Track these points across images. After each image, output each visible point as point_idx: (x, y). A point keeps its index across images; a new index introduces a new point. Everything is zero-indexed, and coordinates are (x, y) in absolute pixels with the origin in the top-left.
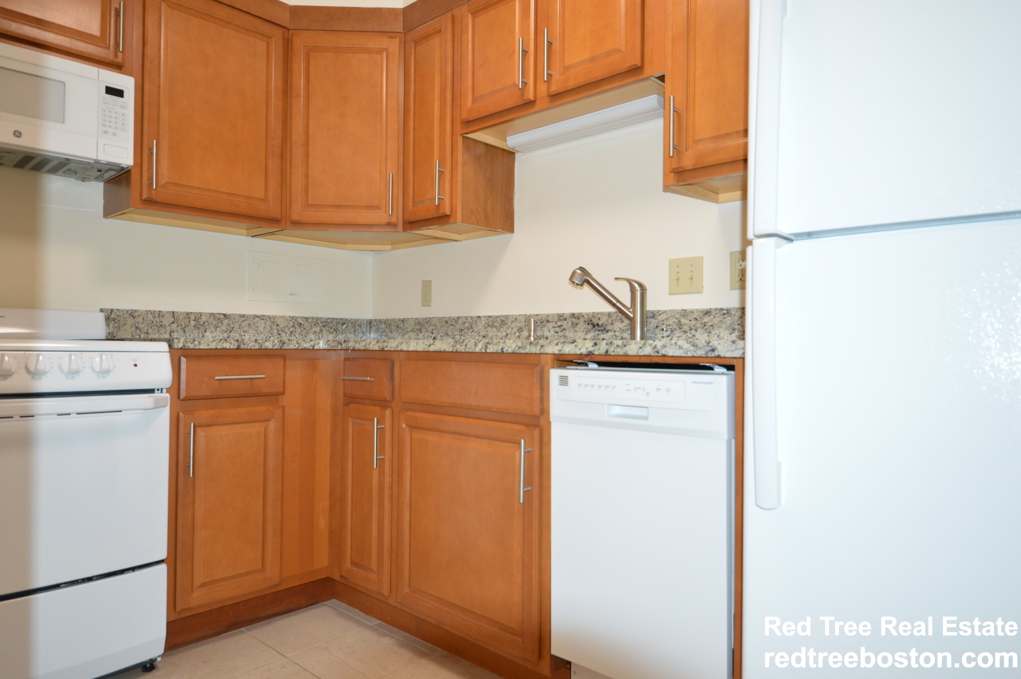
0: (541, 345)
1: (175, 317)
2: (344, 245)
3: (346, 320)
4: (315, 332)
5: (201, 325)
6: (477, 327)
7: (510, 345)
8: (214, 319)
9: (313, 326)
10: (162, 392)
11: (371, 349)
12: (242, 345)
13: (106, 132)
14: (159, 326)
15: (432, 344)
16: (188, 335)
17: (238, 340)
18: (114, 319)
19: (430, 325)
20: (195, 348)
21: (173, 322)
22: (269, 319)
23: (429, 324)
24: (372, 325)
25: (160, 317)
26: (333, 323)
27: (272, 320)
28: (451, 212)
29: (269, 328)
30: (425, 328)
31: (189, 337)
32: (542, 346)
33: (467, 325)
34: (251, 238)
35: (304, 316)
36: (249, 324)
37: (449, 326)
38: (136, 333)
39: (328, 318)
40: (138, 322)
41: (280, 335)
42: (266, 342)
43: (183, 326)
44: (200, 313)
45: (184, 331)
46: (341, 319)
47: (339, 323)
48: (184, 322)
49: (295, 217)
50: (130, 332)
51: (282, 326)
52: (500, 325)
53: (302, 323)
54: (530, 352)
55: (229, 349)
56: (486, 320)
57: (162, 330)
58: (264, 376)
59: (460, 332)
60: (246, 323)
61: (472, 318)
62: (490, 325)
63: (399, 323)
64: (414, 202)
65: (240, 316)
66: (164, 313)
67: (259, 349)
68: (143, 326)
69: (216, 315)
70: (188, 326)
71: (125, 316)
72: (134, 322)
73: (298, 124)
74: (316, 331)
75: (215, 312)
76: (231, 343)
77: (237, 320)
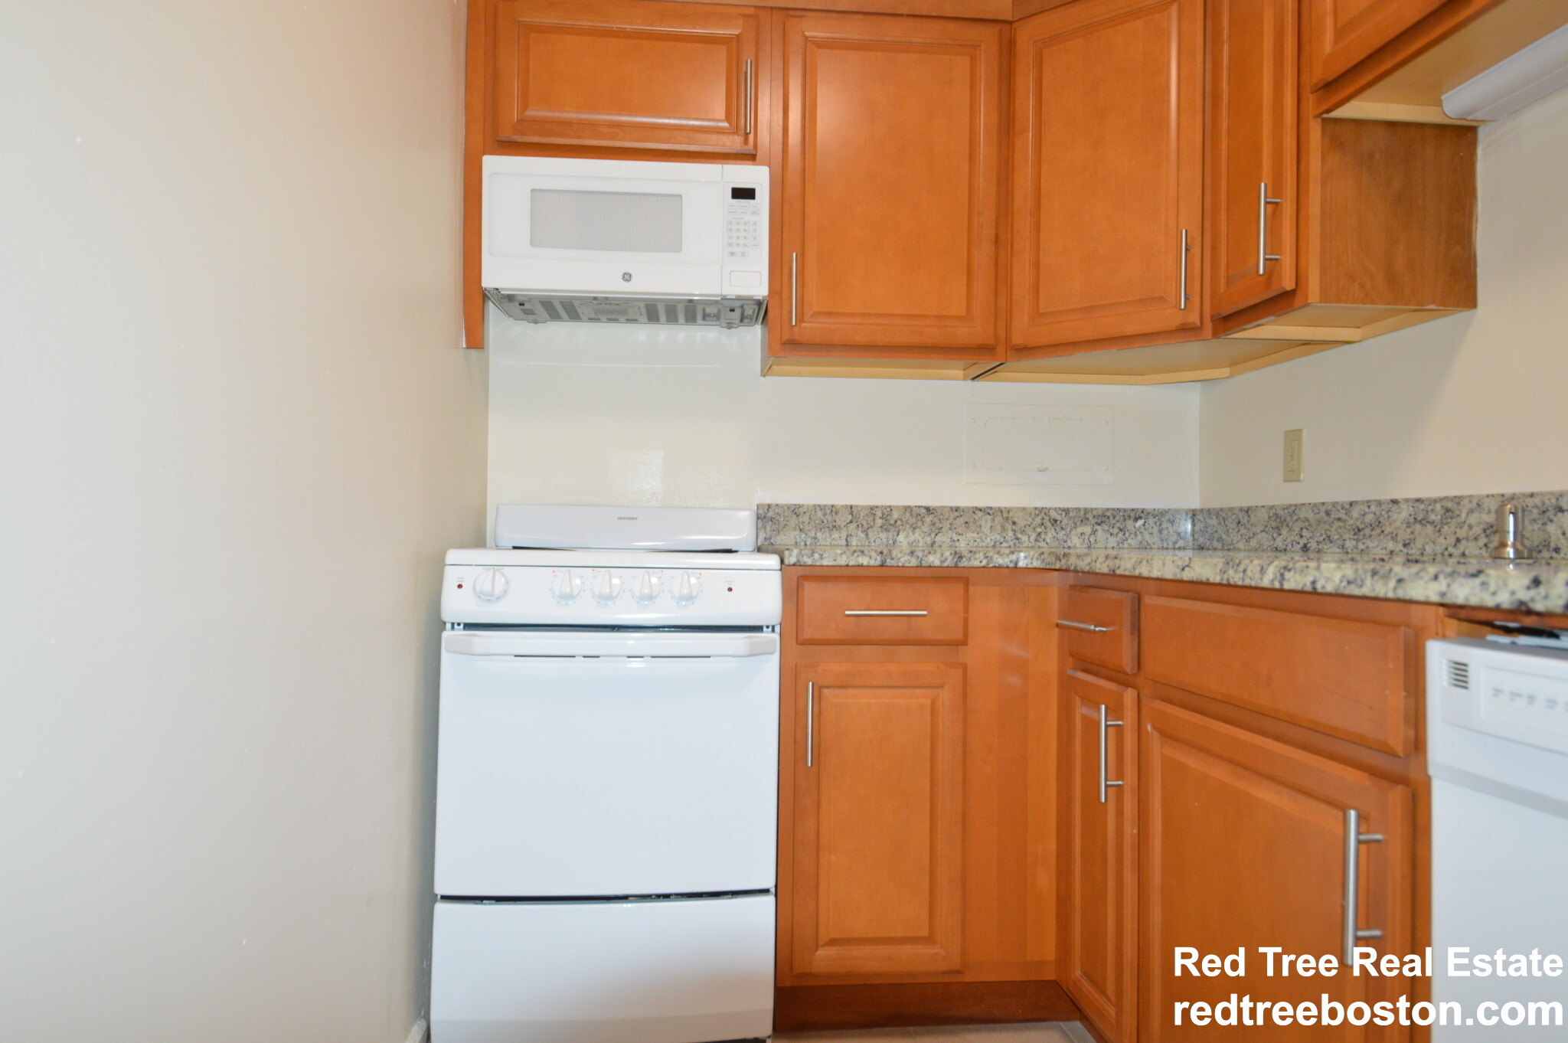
0: (1398, 577)
1: (854, 514)
2: (1143, 377)
3: (1143, 512)
4: (1082, 534)
5: (891, 525)
6: (1390, 524)
7: (1329, 575)
8: (911, 515)
9: (1079, 523)
10: (773, 631)
11: (1097, 571)
12: (888, 560)
13: (732, 254)
14: (831, 527)
15: (1188, 566)
16: (872, 541)
17: (881, 553)
18: (772, 518)
19: (1297, 520)
20: (814, 564)
21: (851, 522)
22: (999, 514)
23: (1295, 518)
24: (1196, 521)
25: (833, 513)
26: (1117, 518)
27: (1005, 514)
28: (1297, 285)
29: (999, 528)
30: (1287, 525)
31: (873, 544)
32: (1400, 581)
33: (1370, 518)
34: (970, 382)
35: (1061, 506)
36: (966, 523)
37: (1333, 522)
38: (800, 537)
39: (1108, 510)
40: (803, 523)
41: (1018, 539)
42: (929, 556)
43: (866, 526)
44: (890, 506)
45: (867, 535)
46: (1133, 510)
47: (1129, 517)
48: (867, 520)
49: (1017, 339)
50: (792, 537)
51: (1022, 525)
52: (1442, 520)
53: (1059, 518)
54: (1372, 594)
55: (867, 566)
56: (1411, 509)
57: (836, 535)
58: (925, 613)
59: (1355, 534)
60: (962, 520)
61: (1379, 503)
62: (1419, 519)
63: (1241, 516)
64: (1228, 277)
65: (952, 510)
66: (838, 508)
67: (917, 567)
68: (810, 528)
69: (914, 509)
70: (872, 527)
71: (786, 513)
72: (797, 522)
73: (1024, 178)
74: (1085, 531)
75: (912, 503)
76: (870, 557)
77: (946, 515)
